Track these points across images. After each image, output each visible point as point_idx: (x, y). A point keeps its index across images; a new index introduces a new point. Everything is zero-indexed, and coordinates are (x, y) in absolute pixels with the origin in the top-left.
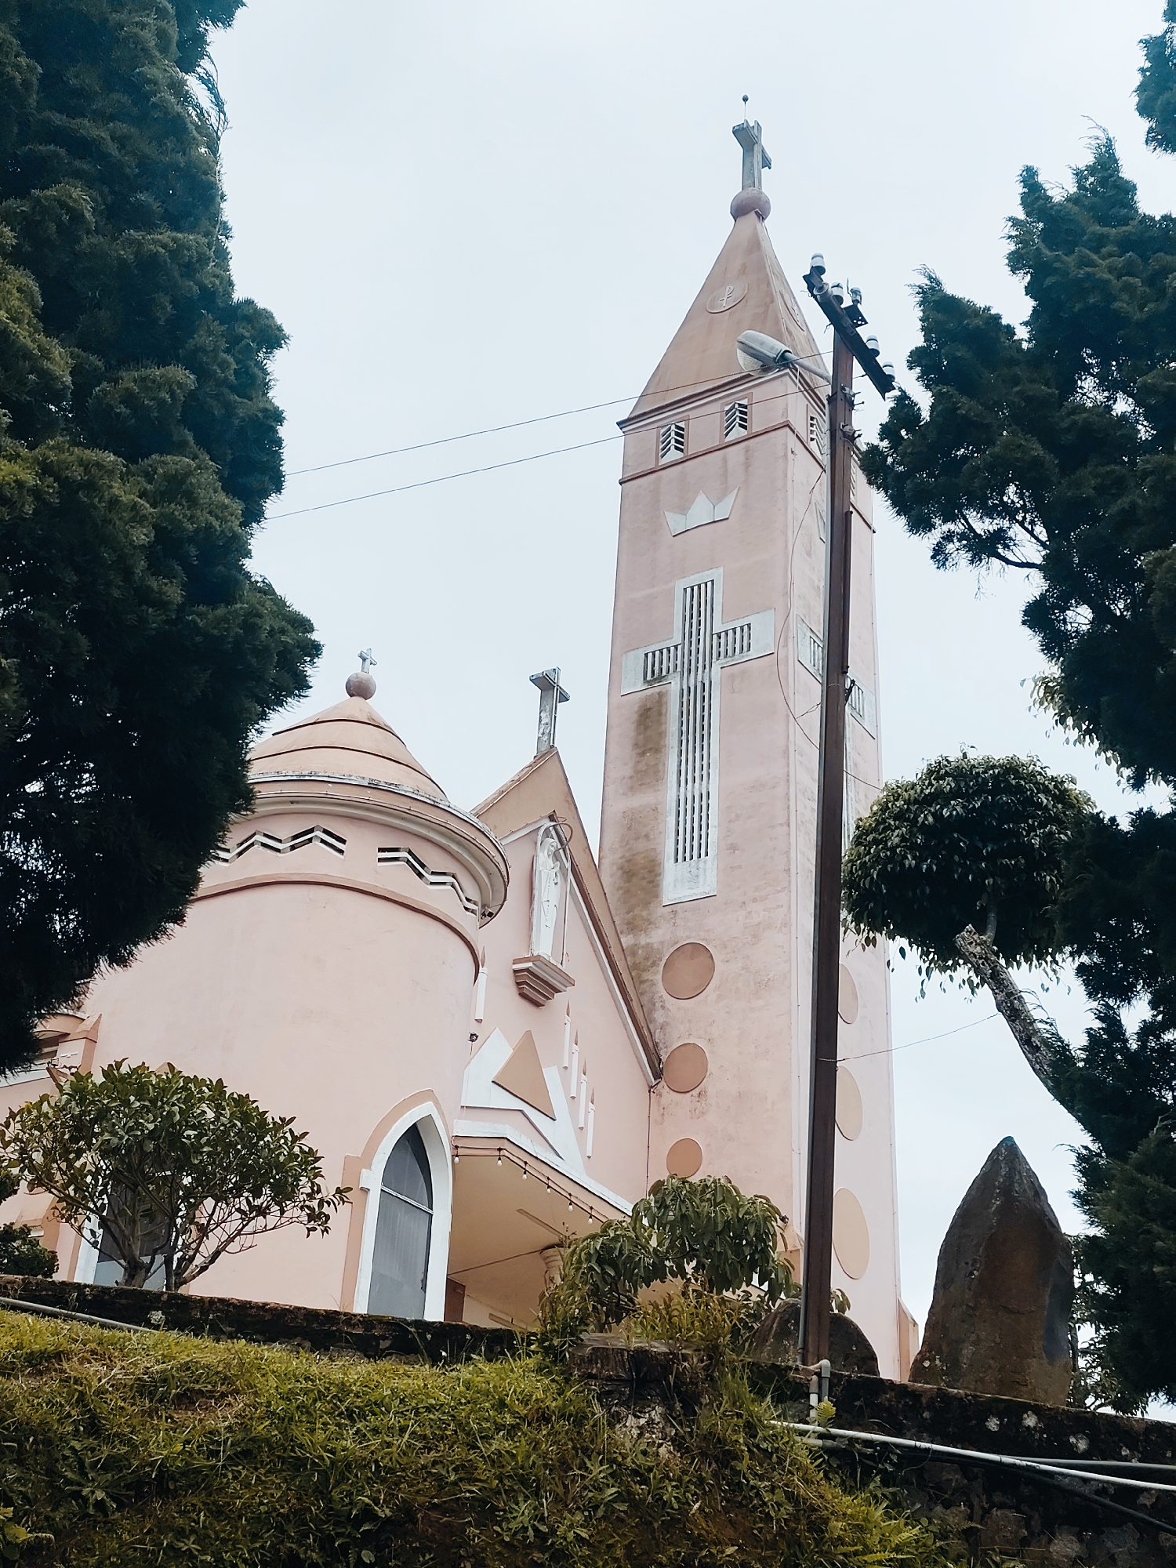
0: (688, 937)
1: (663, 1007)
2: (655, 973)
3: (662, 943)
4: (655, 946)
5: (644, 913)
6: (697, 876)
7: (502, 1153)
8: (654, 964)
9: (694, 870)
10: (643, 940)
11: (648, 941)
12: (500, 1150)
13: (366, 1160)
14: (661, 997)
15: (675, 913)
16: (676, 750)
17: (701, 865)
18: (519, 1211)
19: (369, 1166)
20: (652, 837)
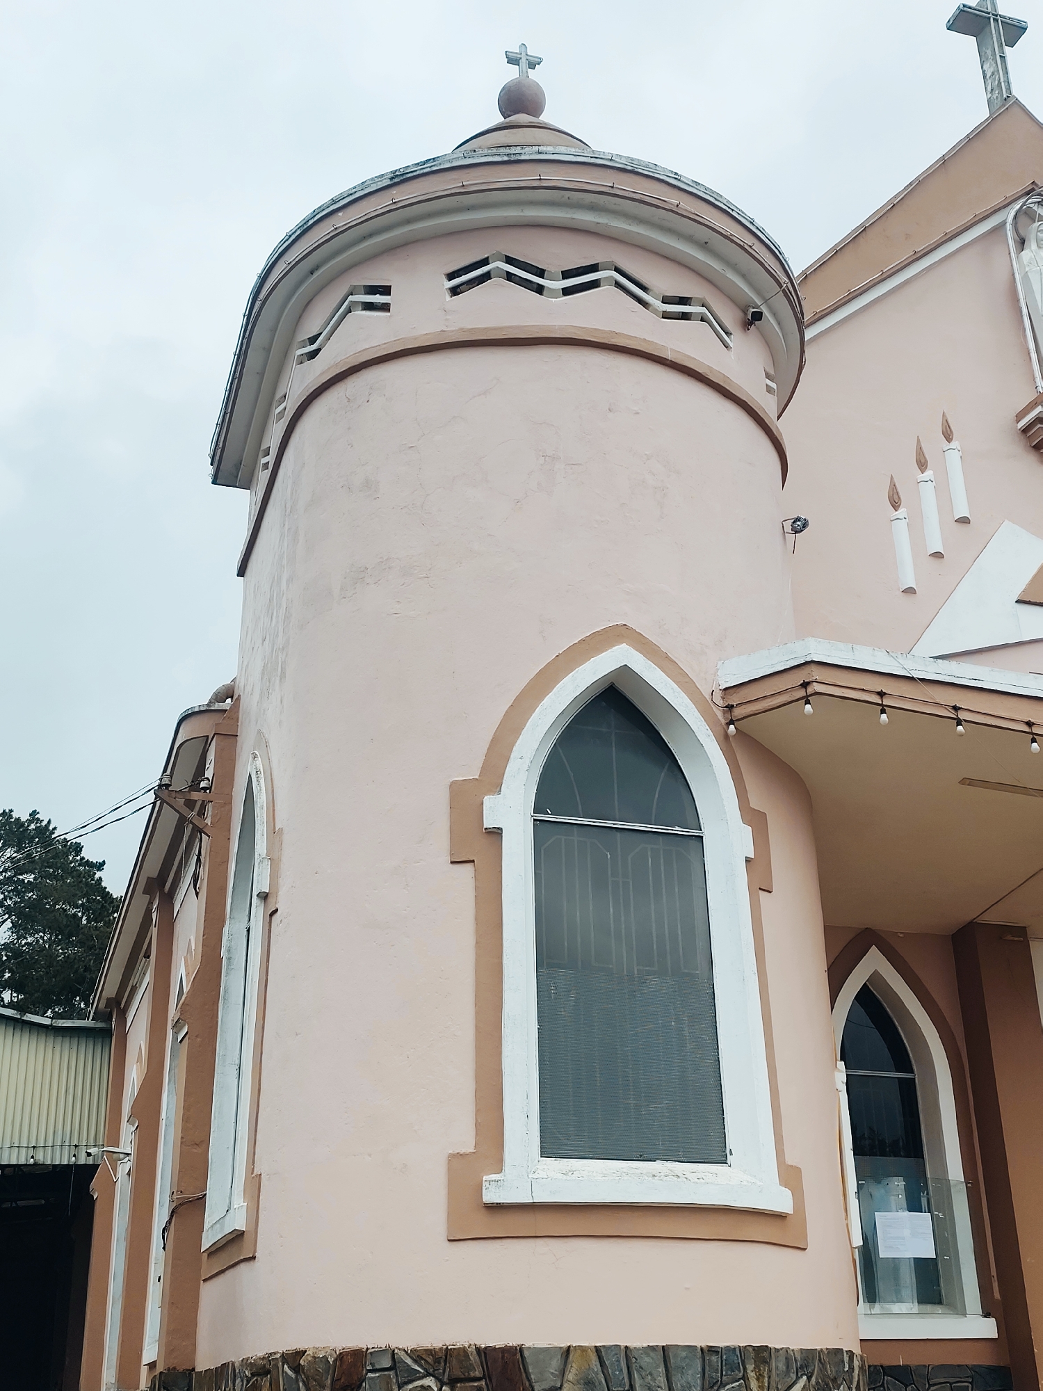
7: (810, 690)
12: (805, 685)
13: (492, 777)
18: (963, 781)
19: (497, 788)
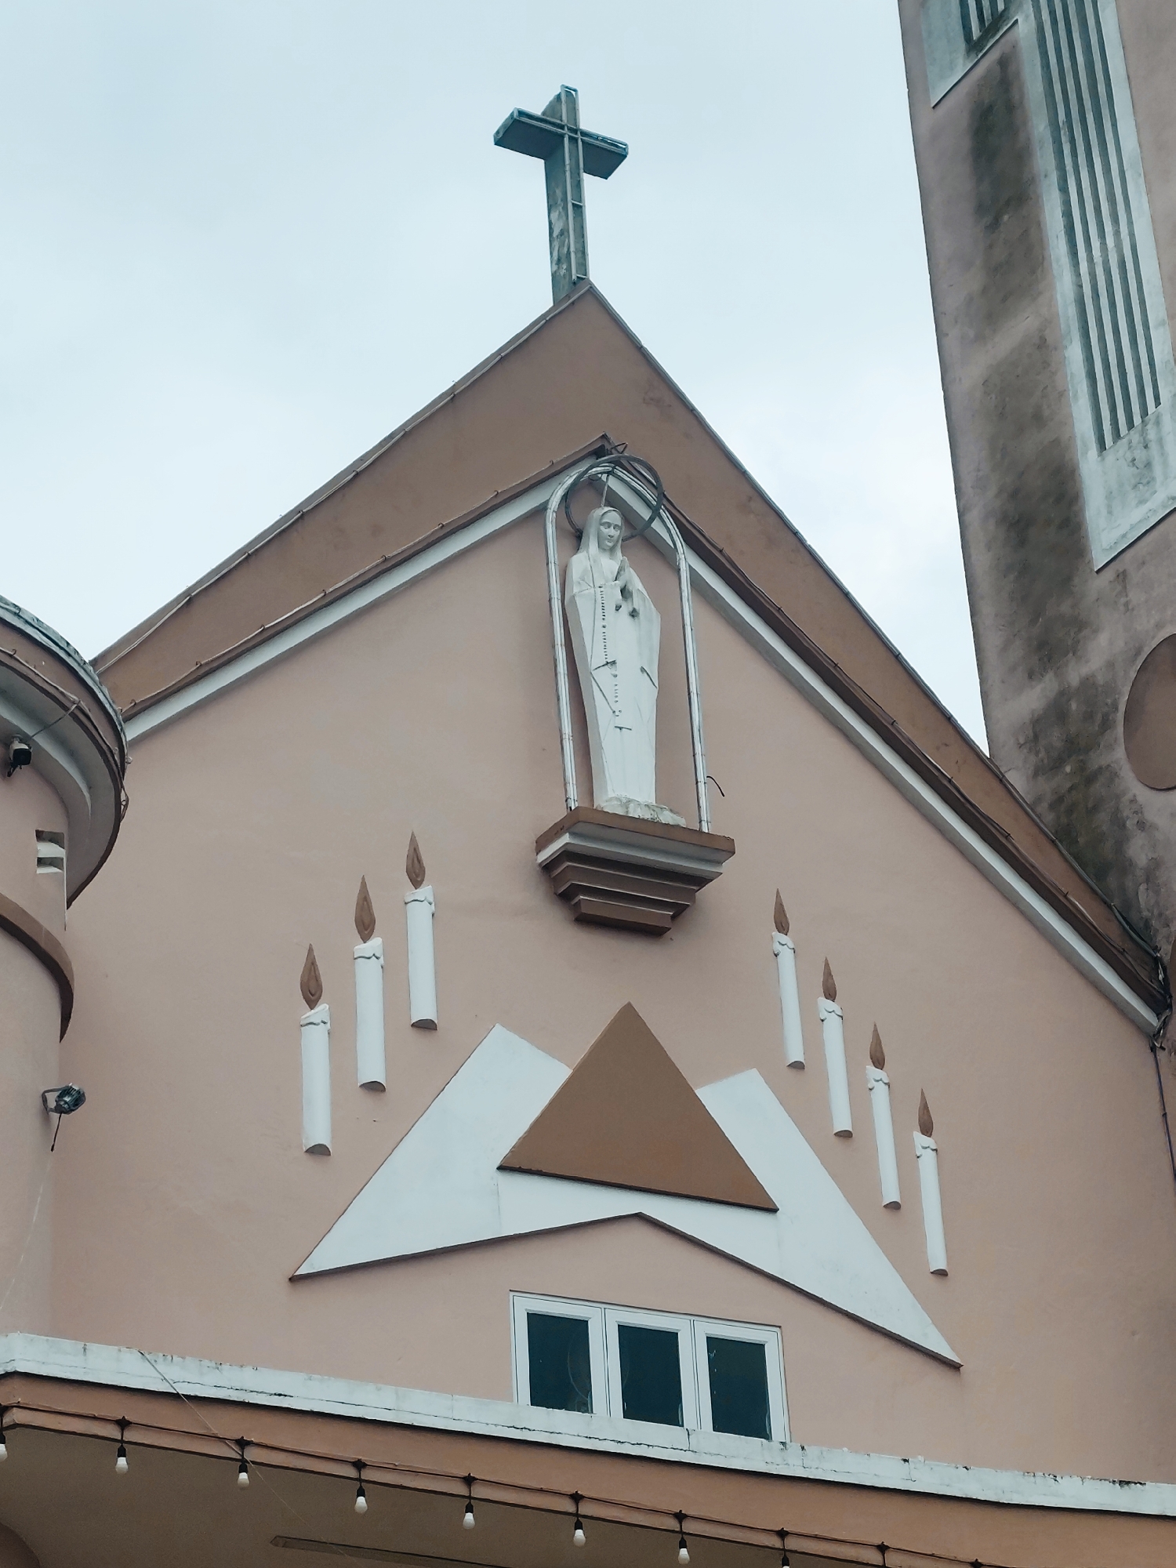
0: (1159, 626)
1: (1142, 825)
2: (1110, 747)
3: (1110, 665)
4: (1100, 680)
5: (1065, 608)
6: (1148, 465)
8: (1107, 724)
9: (1140, 454)
10: (1074, 674)
11: (1085, 670)
14: (1133, 801)
15: (1122, 576)
16: (1054, 177)
17: (1152, 434)
18: (277, 1542)
20: (1046, 413)
